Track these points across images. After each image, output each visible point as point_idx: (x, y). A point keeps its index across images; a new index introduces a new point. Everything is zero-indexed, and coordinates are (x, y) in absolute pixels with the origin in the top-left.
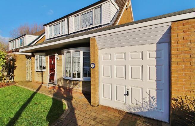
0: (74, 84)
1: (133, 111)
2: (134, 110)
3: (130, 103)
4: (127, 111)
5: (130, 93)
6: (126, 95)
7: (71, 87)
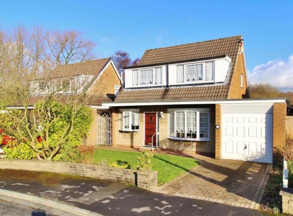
0: (185, 145)
1: (249, 160)
2: (251, 159)
3: (248, 155)
4: (245, 160)
5: (247, 147)
6: (244, 149)
7: (180, 149)
